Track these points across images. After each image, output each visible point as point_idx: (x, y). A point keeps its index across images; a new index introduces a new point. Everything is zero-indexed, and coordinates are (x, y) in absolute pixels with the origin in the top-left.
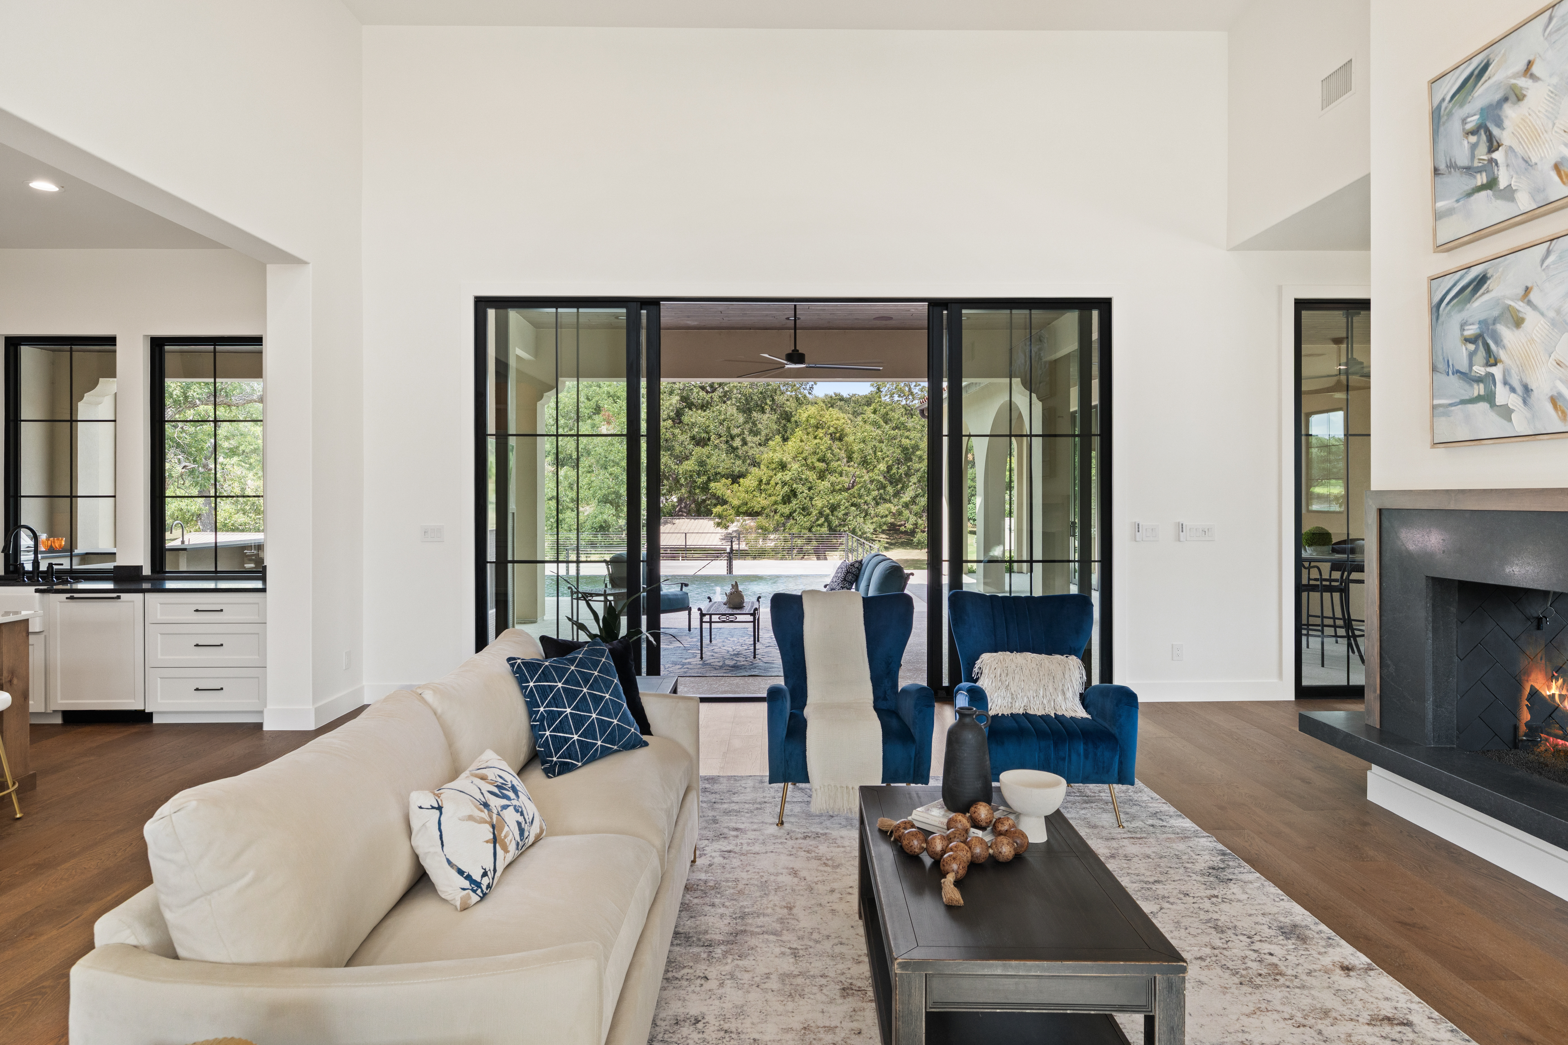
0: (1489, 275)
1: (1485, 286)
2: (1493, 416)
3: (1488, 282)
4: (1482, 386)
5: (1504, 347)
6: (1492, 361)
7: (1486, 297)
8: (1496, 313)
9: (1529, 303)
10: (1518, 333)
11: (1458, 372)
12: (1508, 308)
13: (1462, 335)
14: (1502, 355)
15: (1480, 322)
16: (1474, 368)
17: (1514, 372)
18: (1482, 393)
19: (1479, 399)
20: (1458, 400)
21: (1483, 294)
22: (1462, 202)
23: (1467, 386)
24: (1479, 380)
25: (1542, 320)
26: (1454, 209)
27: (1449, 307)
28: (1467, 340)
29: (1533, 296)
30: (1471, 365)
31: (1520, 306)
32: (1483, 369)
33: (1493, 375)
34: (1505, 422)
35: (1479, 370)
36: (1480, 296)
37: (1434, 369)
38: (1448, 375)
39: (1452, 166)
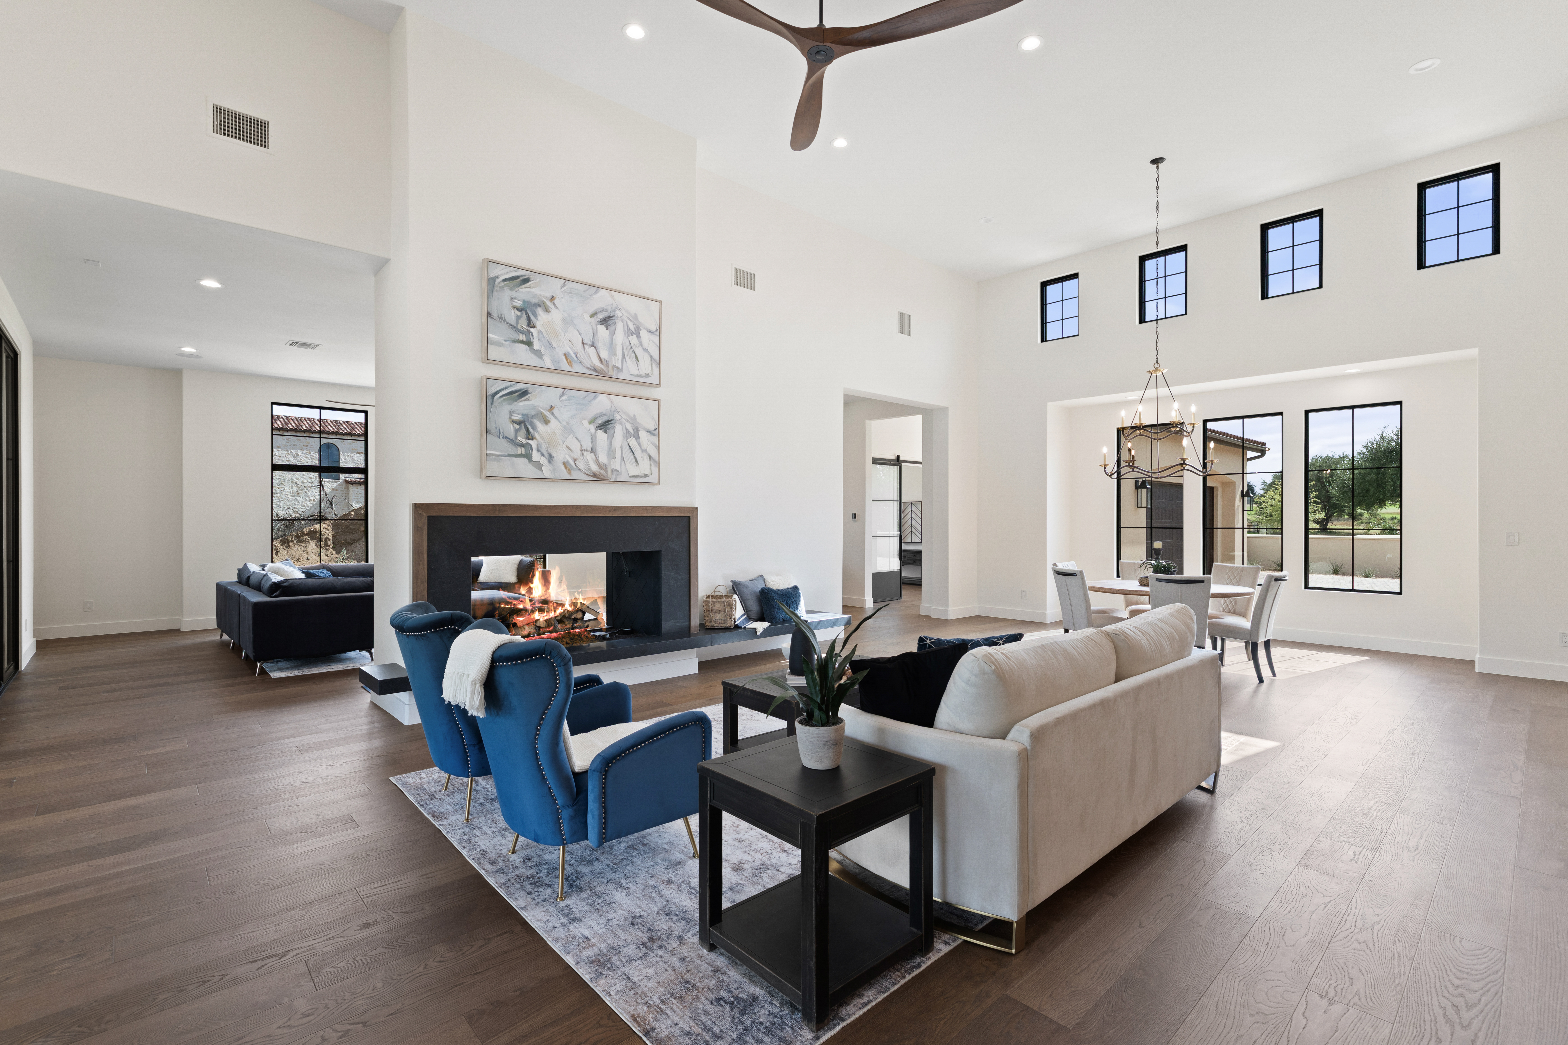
0: (529, 392)
1: (527, 397)
2: (530, 466)
3: (529, 395)
4: (523, 449)
5: (538, 432)
6: (530, 437)
7: (527, 403)
8: (533, 413)
9: (553, 414)
10: (546, 427)
11: (506, 438)
12: (541, 413)
13: (510, 418)
14: (536, 435)
15: (523, 415)
16: (519, 438)
17: (544, 446)
18: (523, 453)
19: (521, 456)
20: (506, 454)
21: (525, 400)
22: (508, 343)
23: (513, 447)
24: (522, 445)
25: (560, 425)
26: (503, 344)
27: (501, 399)
28: (513, 422)
29: (555, 411)
30: (516, 436)
31: (548, 414)
32: (524, 440)
33: (531, 445)
34: (538, 471)
35: (522, 439)
36: (524, 400)
37: (487, 432)
38: (499, 438)
39: (502, 319)
